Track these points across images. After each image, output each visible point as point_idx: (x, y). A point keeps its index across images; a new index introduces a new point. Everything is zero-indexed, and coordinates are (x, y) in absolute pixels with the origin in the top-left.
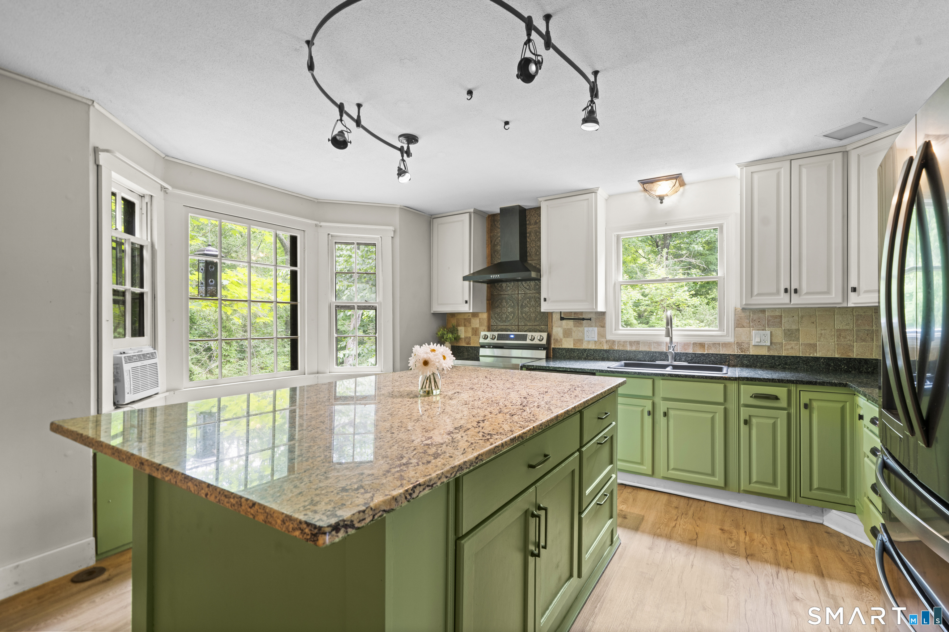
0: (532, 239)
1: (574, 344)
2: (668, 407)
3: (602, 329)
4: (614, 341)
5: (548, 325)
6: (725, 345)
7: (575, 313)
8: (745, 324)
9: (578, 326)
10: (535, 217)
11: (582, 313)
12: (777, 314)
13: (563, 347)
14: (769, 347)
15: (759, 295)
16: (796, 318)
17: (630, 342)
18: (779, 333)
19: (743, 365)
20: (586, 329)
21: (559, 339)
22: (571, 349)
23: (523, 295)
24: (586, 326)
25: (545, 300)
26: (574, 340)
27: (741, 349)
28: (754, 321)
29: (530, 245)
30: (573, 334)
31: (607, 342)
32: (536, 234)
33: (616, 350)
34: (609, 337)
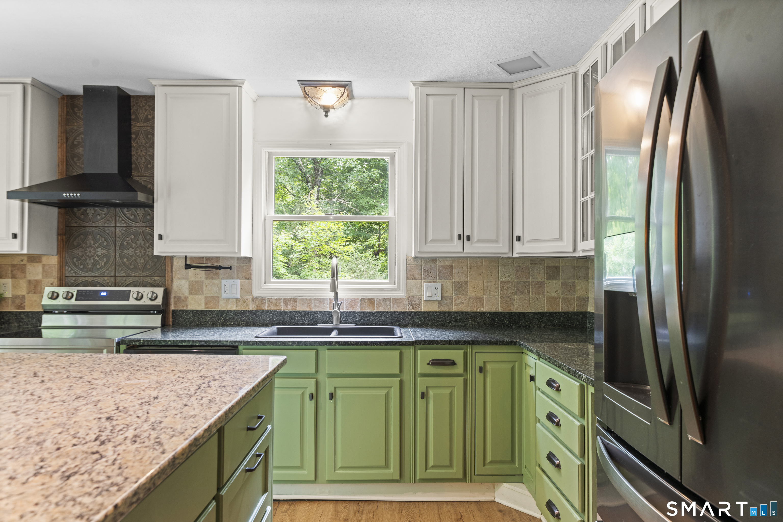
0: (140, 144)
1: (206, 304)
2: (335, 386)
3: (247, 281)
4: (263, 299)
5: (165, 276)
6: (397, 300)
7: (208, 259)
8: (417, 276)
9: (212, 278)
10: (146, 110)
11: (218, 259)
12: (448, 264)
13: (190, 308)
14: (440, 302)
15: (433, 241)
16: (465, 268)
17: (284, 299)
18: (449, 285)
19: (414, 325)
20: (224, 282)
21: (183, 298)
22: (202, 311)
23: (124, 229)
24: (223, 278)
25: (161, 237)
26: (206, 298)
27: (412, 305)
28: (425, 271)
29: (137, 153)
30: (205, 288)
31: (253, 299)
32: (147, 137)
33: (267, 311)
34: (257, 293)
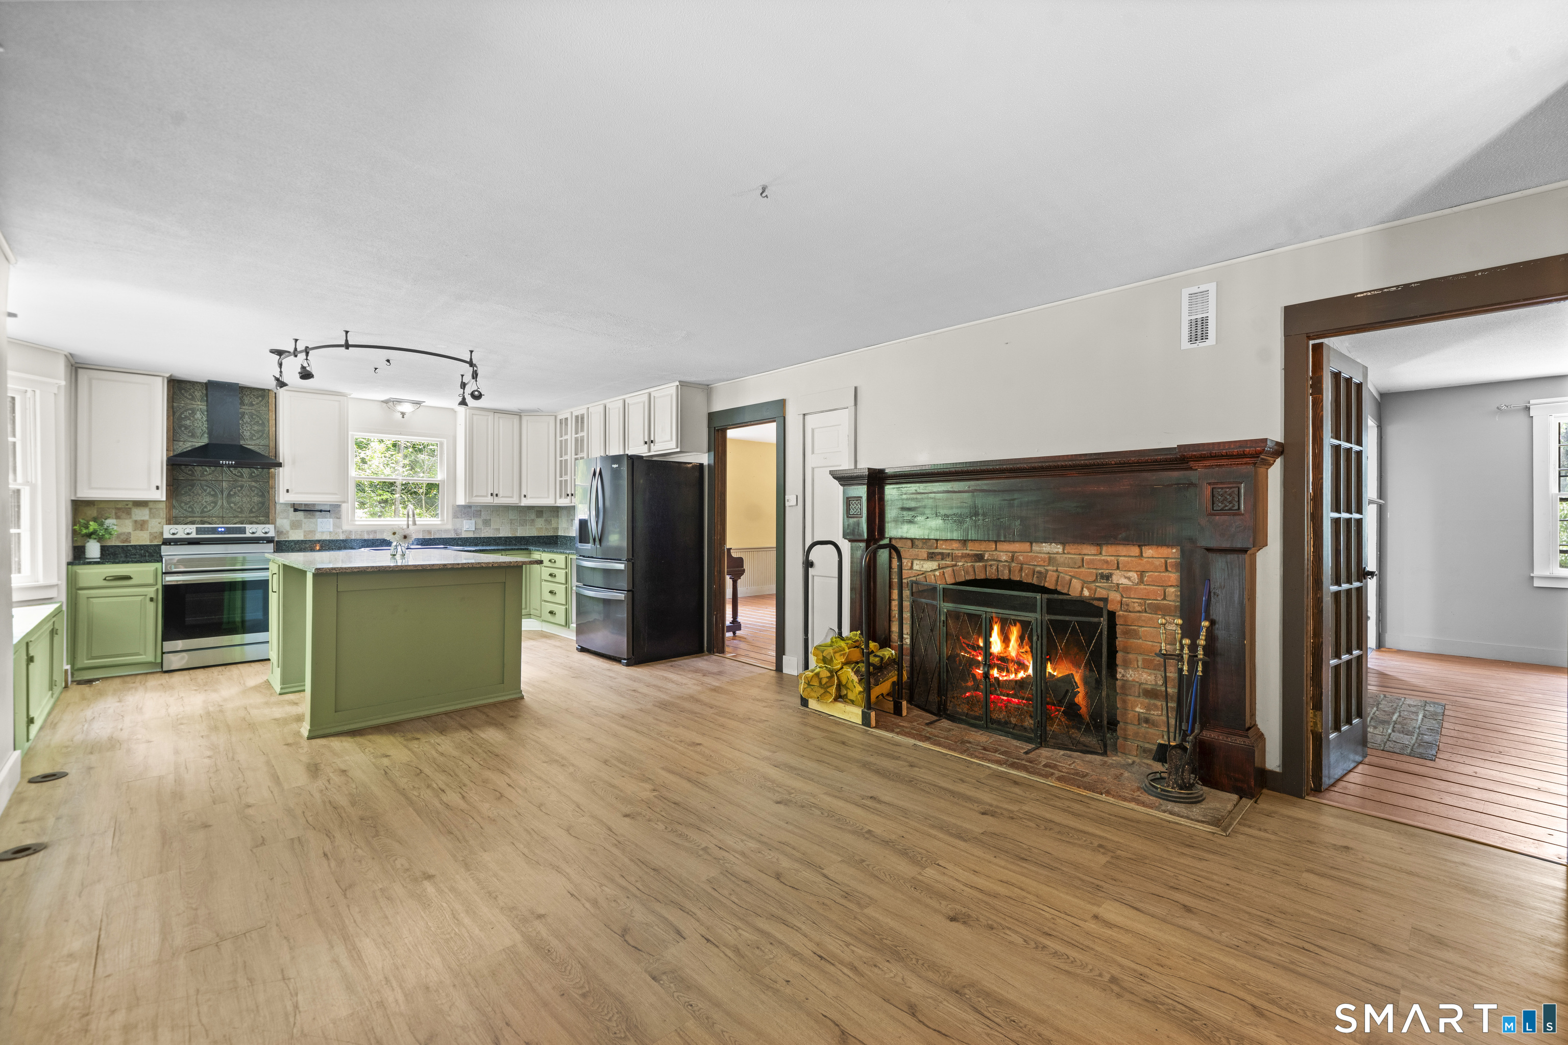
0: (245, 422)
1: (305, 536)
3: (338, 520)
4: (351, 532)
5: (269, 517)
6: (446, 531)
7: (306, 505)
8: (459, 516)
9: (310, 518)
10: (251, 398)
11: (314, 505)
12: (479, 509)
13: (291, 539)
14: (474, 531)
15: (476, 496)
16: (489, 512)
17: (367, 531)
18: (480, 521)
20: (319, 520)
21: (284, 531)
22: (302, 541)
23: (232, 482)
24: (319, 518)
26: (305, 532)
27: (456, 533)
28: (464, 513)
29: (243, 428)
30: (303, 525)
31: (343, 532)
32: (252, 418)
33: (354, 540)
34: (346, 527)
